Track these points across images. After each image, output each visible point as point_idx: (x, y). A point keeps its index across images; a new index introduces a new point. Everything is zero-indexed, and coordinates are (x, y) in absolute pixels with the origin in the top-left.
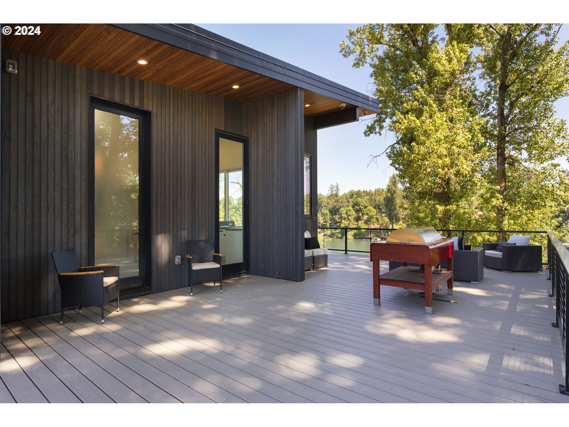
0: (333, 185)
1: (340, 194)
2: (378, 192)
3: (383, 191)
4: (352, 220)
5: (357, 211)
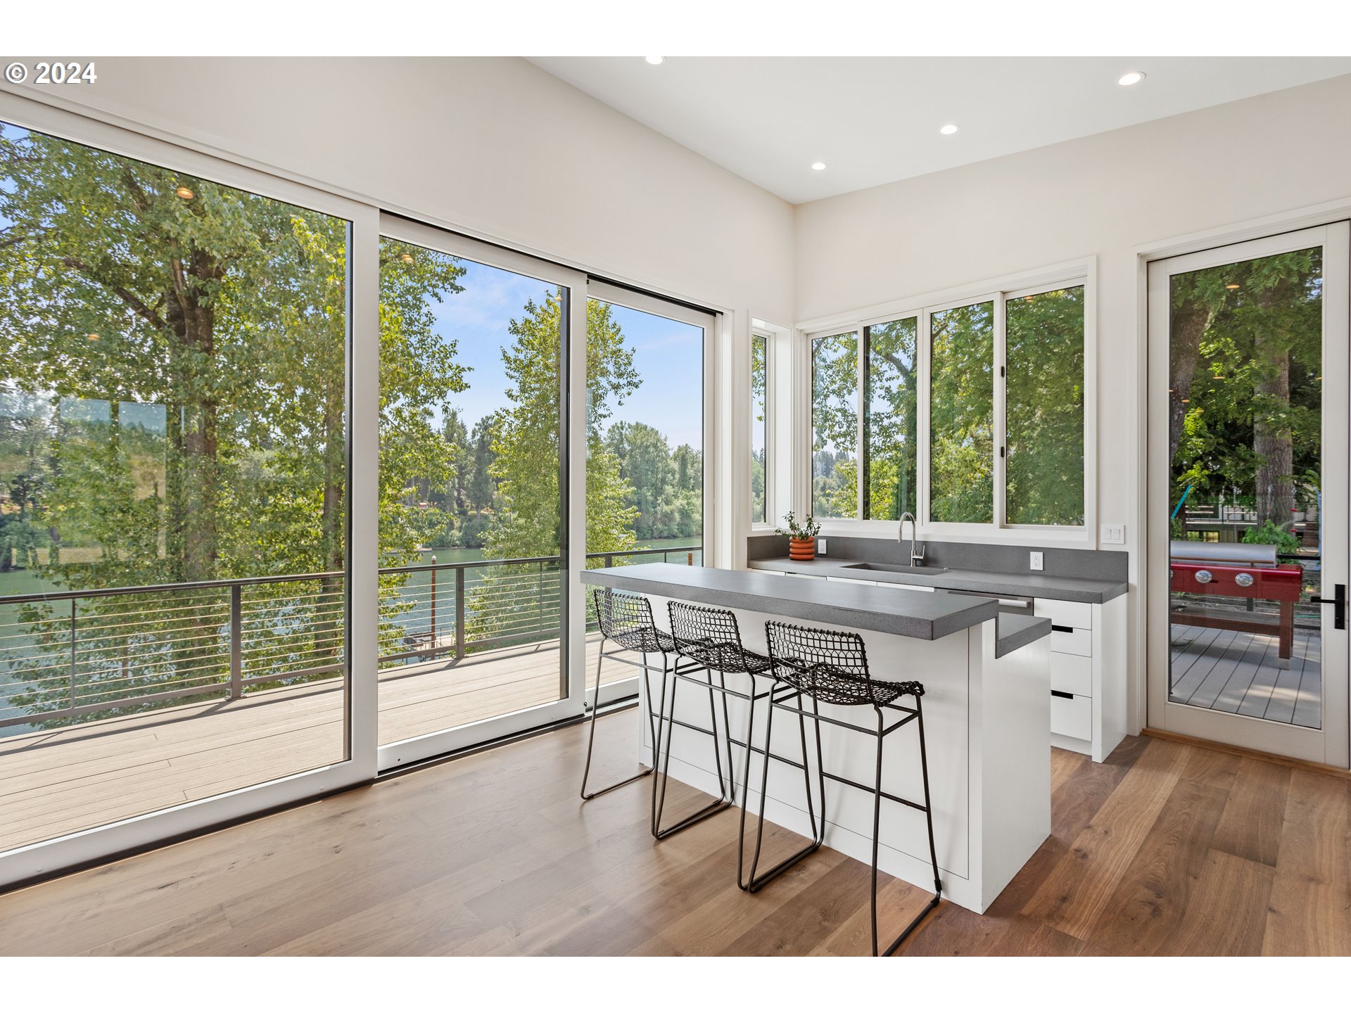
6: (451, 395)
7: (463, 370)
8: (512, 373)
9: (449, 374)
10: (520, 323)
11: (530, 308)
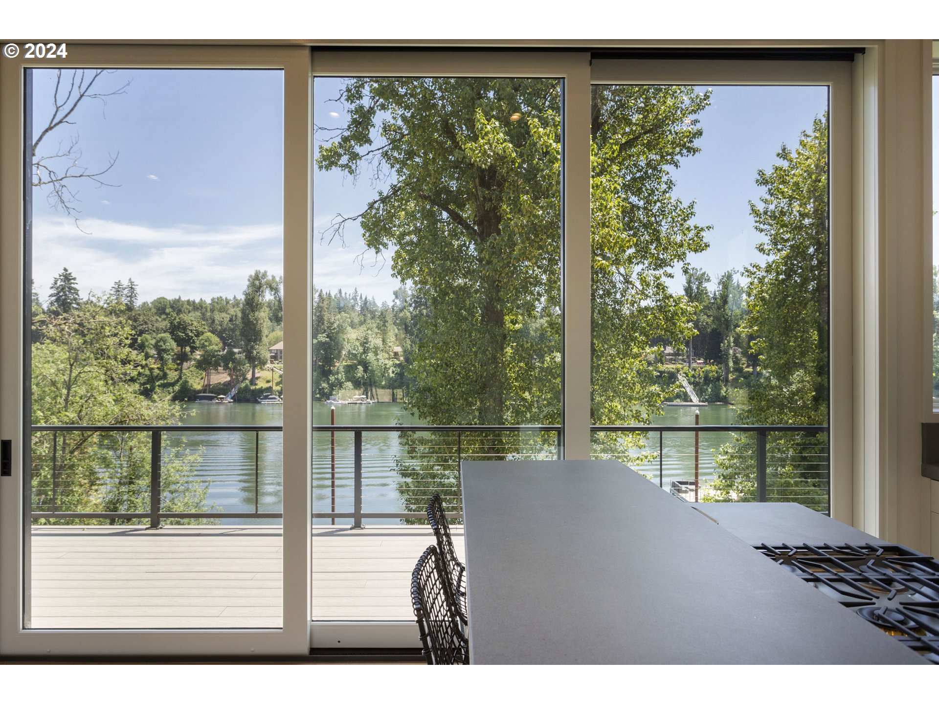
0: (123, 282)
1: (138, 303)
2: (219, 305)
3: (228, 302)
4: (170, 361)
5: (181, 342)
6: (691, 257)
7: (702, 229)
8: (762, 226)
9: (691, 235)
10: (769, 172)
11: (784, 154)
